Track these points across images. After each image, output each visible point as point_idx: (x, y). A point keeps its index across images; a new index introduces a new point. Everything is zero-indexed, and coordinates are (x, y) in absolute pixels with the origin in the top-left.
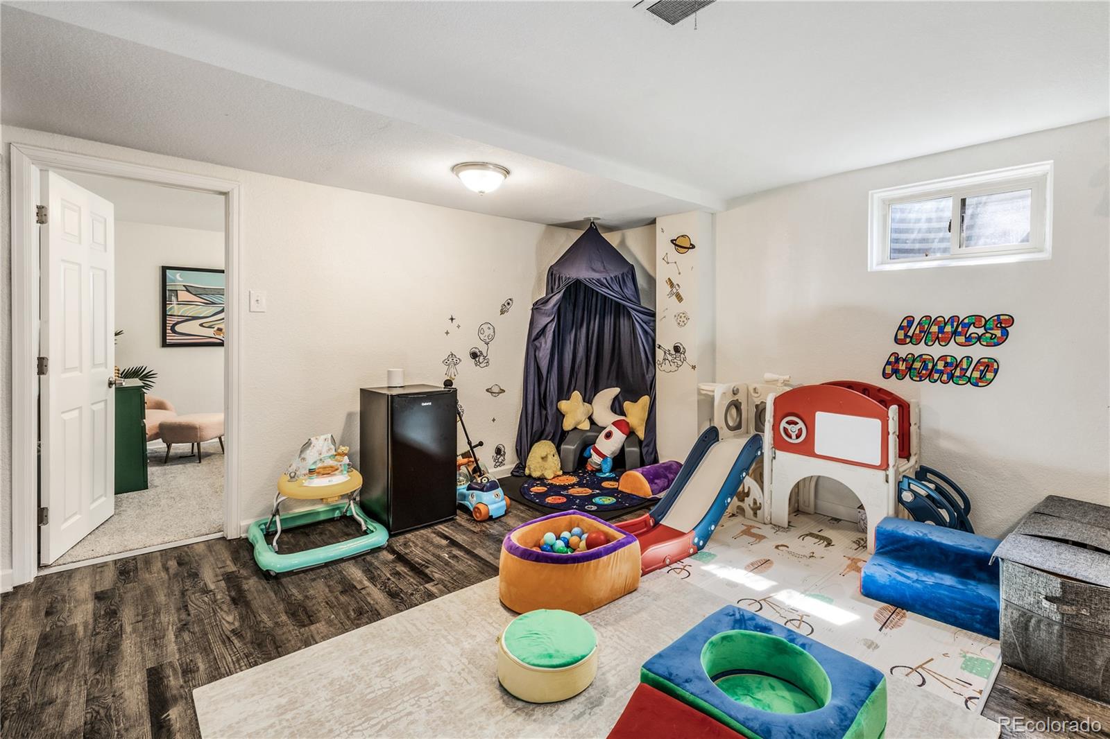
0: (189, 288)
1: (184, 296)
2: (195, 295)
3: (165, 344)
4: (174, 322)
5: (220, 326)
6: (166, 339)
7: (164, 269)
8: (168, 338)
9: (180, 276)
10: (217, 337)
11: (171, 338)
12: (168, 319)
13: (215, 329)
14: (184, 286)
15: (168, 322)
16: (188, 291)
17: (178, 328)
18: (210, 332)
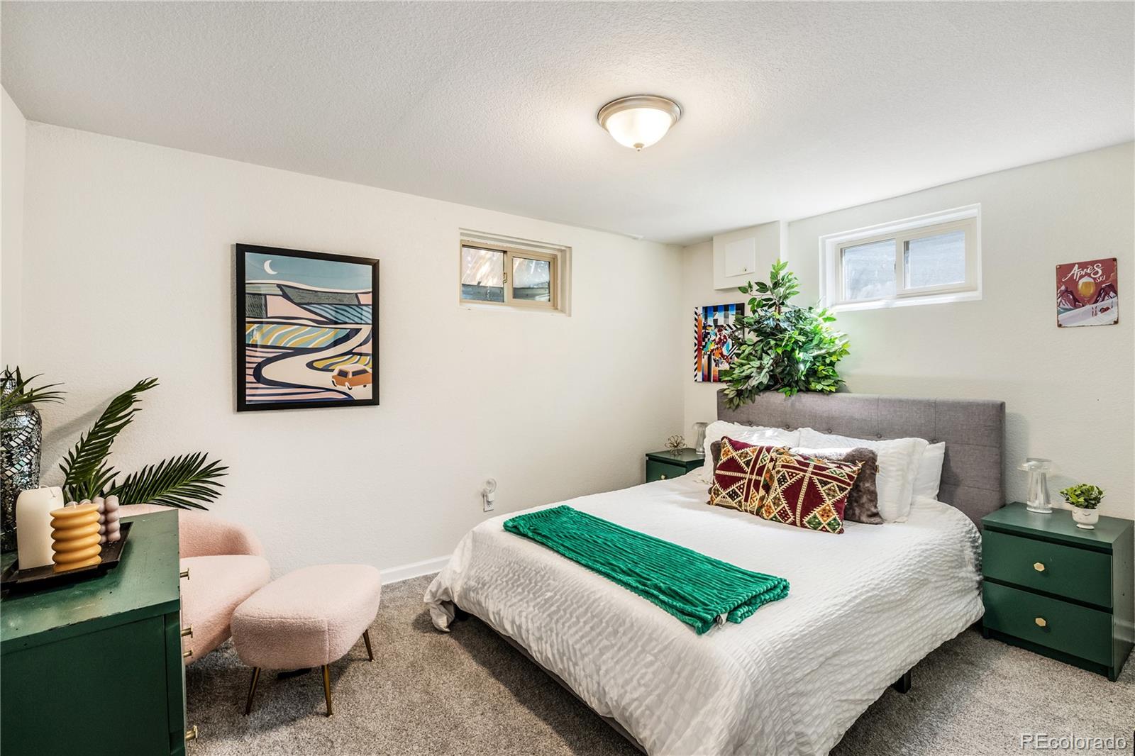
0: (287, 290)
1: (278, 306)
2: (298, 304)
3: (243, 405)
4: (260, 360)
5: (344, 367)
6: (245, 395)
7: (241, 250)
8: (248, 392)
9: (271, 266)
10: (339, 388)
11: (256, 393)
12: (248, 353)
13: (336, 373)
14: (279, 286)
15: (248, 359)
16: (285, 296)
17: (267, 372)
18: (325, 379)
